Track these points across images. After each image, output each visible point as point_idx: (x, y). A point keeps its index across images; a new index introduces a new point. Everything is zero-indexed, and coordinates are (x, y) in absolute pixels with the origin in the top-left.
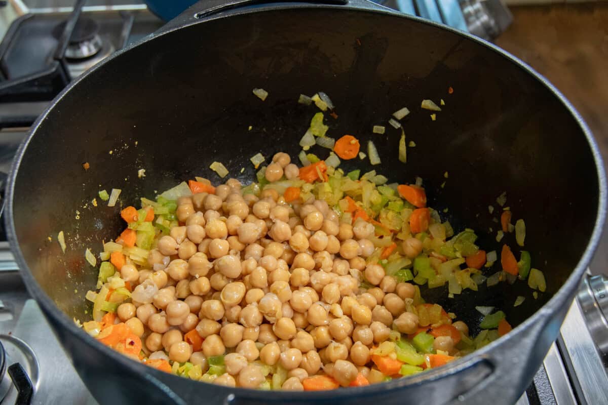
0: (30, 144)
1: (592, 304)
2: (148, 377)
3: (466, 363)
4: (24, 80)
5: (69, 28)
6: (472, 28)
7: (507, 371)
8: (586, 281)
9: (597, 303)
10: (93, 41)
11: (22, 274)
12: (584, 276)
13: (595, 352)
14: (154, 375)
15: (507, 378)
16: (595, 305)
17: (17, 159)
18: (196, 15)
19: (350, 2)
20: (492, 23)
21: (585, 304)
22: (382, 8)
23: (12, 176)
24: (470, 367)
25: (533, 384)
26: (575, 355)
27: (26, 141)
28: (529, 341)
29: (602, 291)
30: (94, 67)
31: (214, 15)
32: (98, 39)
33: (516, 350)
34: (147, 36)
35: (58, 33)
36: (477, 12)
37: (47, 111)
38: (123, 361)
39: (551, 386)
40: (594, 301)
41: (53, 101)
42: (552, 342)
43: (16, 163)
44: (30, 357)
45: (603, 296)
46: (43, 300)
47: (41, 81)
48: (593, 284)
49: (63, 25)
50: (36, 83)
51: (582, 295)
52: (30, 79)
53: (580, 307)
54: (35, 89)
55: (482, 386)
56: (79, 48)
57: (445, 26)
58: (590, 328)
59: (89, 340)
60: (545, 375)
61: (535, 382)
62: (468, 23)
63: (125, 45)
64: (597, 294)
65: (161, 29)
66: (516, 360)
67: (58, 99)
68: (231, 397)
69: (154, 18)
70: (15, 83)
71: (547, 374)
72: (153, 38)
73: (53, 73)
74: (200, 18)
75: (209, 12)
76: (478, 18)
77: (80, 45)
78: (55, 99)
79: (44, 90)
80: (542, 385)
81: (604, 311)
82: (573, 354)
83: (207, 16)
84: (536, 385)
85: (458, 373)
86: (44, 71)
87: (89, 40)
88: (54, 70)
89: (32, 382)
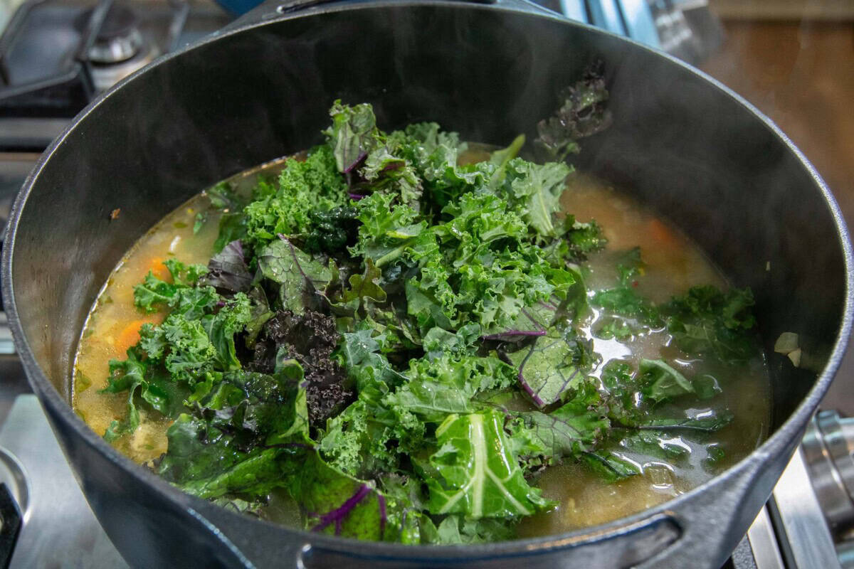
0: (40, 177)
1: (821, 452)
4: (31, 88)
5: (97, 18)
6: (667, 46)
7: (700, 537)
8: (813, 420)
9: (828, 451)
10: (130, 38)
11: (20, 358)
13: (820, 520)
14: (199, 511)
15: (699, 547)
16: (825, 453)
18: (280, 8)
20: (697, 42)
21: (810, 452)
24: (645, 528)
25: (731, 560)
26: (793, 523)
27: (35, 173)
28: (733, 496)
29: (837, 435)
31: (304, 11)
32: (136, 35)
33: (715, 508)
34: (211, 35)
35: (80, 24)
36: (676, 25)
37: (67, 132)
39: (755, 564)
40: (824, 448)
41: (74, 118)
42: (762, 505)
44: (19, 477)
45: (837, 441)
46: (49, 396)
47: (56, 91)
48: (823, 424)
49: (88, 15)
50: (48, 93)
51: (807, 438)
52: (39, 86)
53: (804, 455)
54: (46, 101)
55: (664, 555)
56: (109, 47)
57: (629, 40)
58: (816, 485)
60: (749, 547)
61: (734, 557)
62: (662, 39)
63: (174, 46)
64: (828, 438)
65: (230, 26)
66: (714, 521)
67: (83, 115)
68: (306, 548)
69: (216, 10)
70: (19, 91)
71: (751, 546)
72: (219, 38)
73: (72, 81)
74: (285, 13)
75: (298, 5)
76: (676, 33)
77: (110, 42)
79: (58, 104)
80: (744, 562)
81: (839, 462)
82: (789, 523)
83: (295, 11)
84: (735, 562)
85: (630, 534)
87: (124, 36)
88: (72, 76)
89: (22, 511)
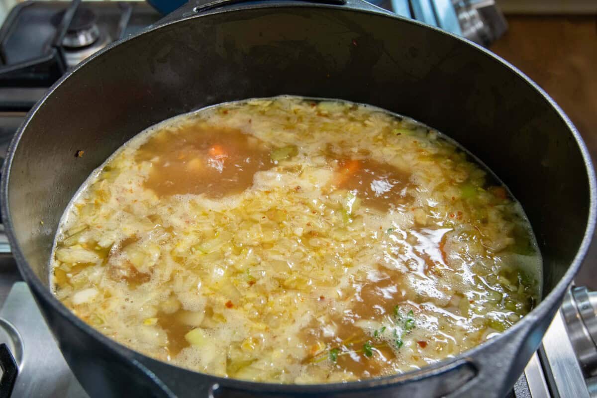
1: (575, 315)
2: (135, 362)
3: (449, 365)
4: (22, 66)
5: (68, 16)
6: (467, 33)
7: (490, 375)
8: (569, 292)
9: (580, 314)
10: (91, 30)
11: (14, 256)
12: (570, 287)
13: (575, 363)
14: (140, 362)
15: (490, 382)
16: (578, 316)
17: (15, 143)
18: (195, 9)
19: (348, 2)
20: (487, 30)
21: (567, 315)
22: (380, 10)
23: (9, 159)
24: (453, 369)
25: (513, 391)
26: (556, 364)
27: (24, 126)
28: (513, 347)
29: (586, 303)
30: (92, 56)
31: (212, 10)
32: (95, 28)
33: (500, 355)
34: (147, 28)
35: (56, 21)
36: (472, 18)
37: (46, 97)
38: (111, 346)
39: (530, 394)
40: (577, 312)
41: (52, 87)
42: (534, 351)
43: (13, 146)
44: (16, 339)
45: (586, 307)
47: (38, 68)
48: (577, 295)
49: (62, 14)
50: (33, 69)
51: (565, 305)
52: (27, 64)
53: (563, 318)
54: (32, 75)
55: (464, 388)
56: (76, 37)
58: (572, 338)
59: (78, 324)
60: (525, 382)
61: (515, 389)
62: (463, 29)
63: (122, 36)
64: (580, 305)
65: (161, 21)
66: (499, 364)
67: (57, 85)
68: (216, 387)
69: (152, 10)
70: (13, 68)
71: (527, 382)
72: (152, 30)
73: (50, 61)
74: (199, 12)
75: (208, 6)
76: (473, 24)
77: (78, 34)
78: (53, 85)
79: (41, 76)
80: (522, 393)
81: (587, 322)
82: (553, 364)
83: (206, 10)
84: (516, 392)
85: (442, 374)
86: (41, 58)
87: (87, 29)
88: (51, 57)
89: (17, 363)
